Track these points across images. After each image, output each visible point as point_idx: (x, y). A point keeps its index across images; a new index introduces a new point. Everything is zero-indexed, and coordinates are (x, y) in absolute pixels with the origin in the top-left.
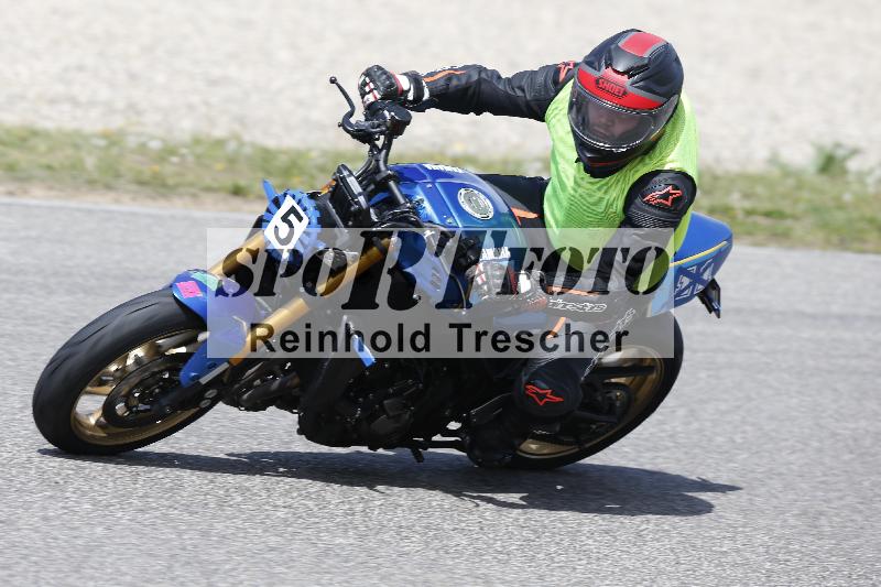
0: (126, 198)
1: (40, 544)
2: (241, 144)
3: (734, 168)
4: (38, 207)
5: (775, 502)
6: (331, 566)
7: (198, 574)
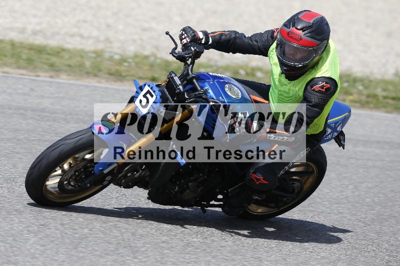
0: (103, 81)
1: (59, 236)
2: (156, 58)
3: (379, 77)
4: (64, 83)
5: (391, 229)
6: (191, 251)
7: (130, 252)
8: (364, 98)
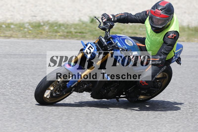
8: (65, 34)
